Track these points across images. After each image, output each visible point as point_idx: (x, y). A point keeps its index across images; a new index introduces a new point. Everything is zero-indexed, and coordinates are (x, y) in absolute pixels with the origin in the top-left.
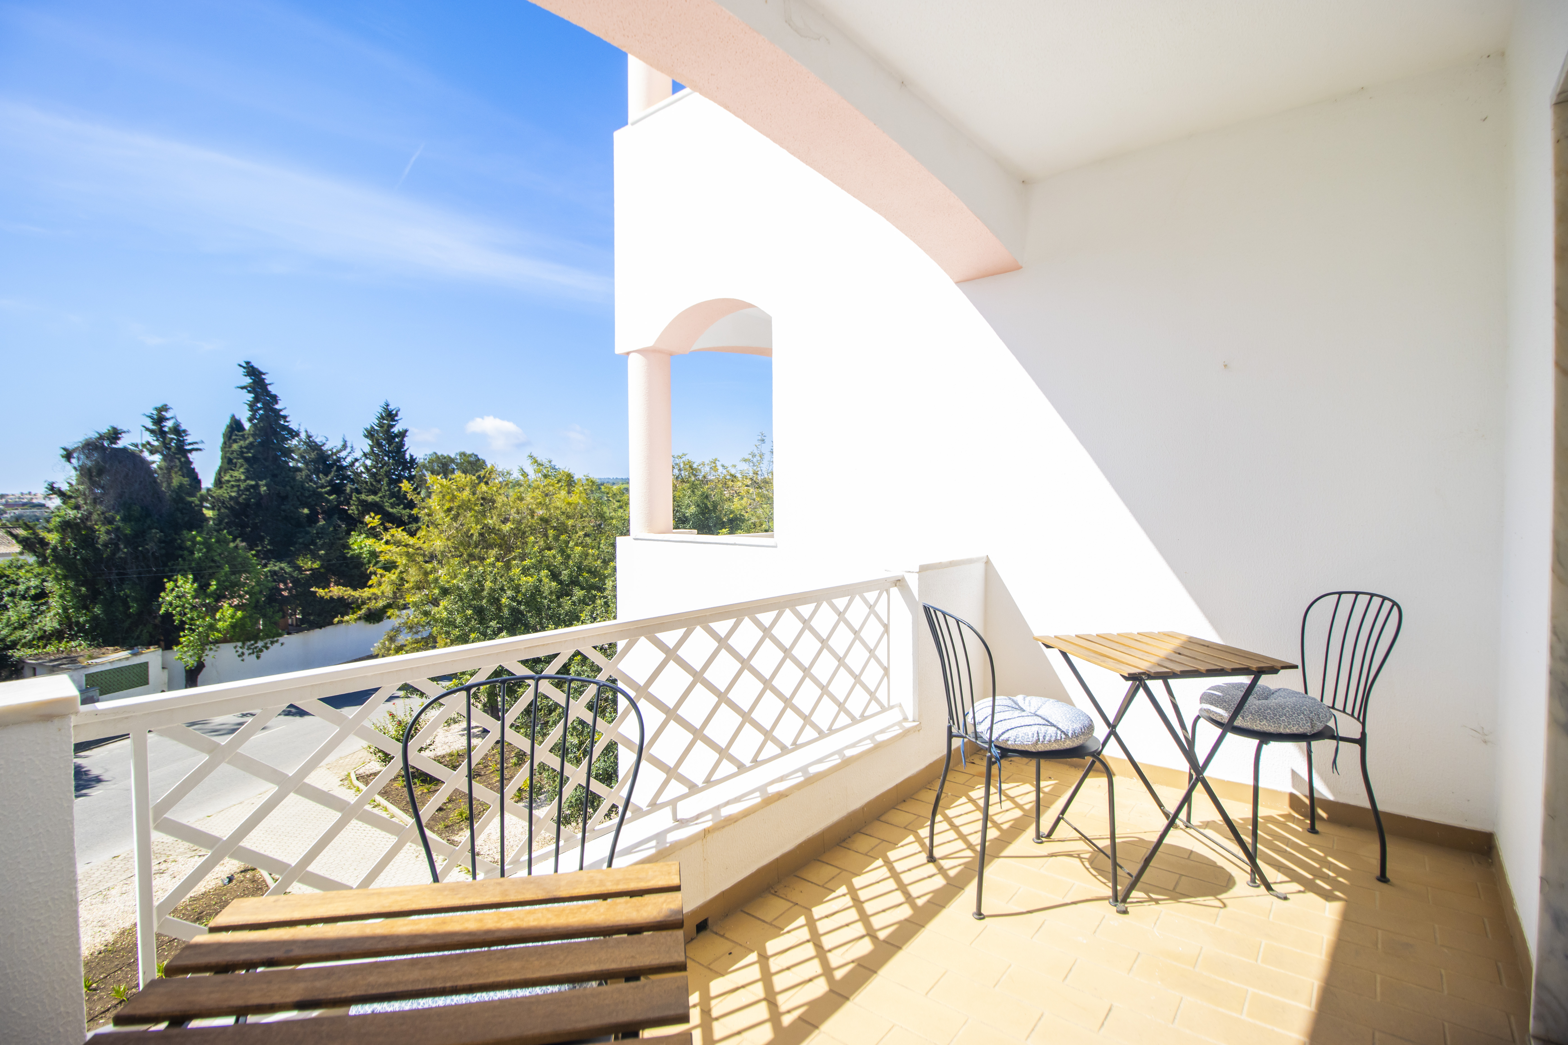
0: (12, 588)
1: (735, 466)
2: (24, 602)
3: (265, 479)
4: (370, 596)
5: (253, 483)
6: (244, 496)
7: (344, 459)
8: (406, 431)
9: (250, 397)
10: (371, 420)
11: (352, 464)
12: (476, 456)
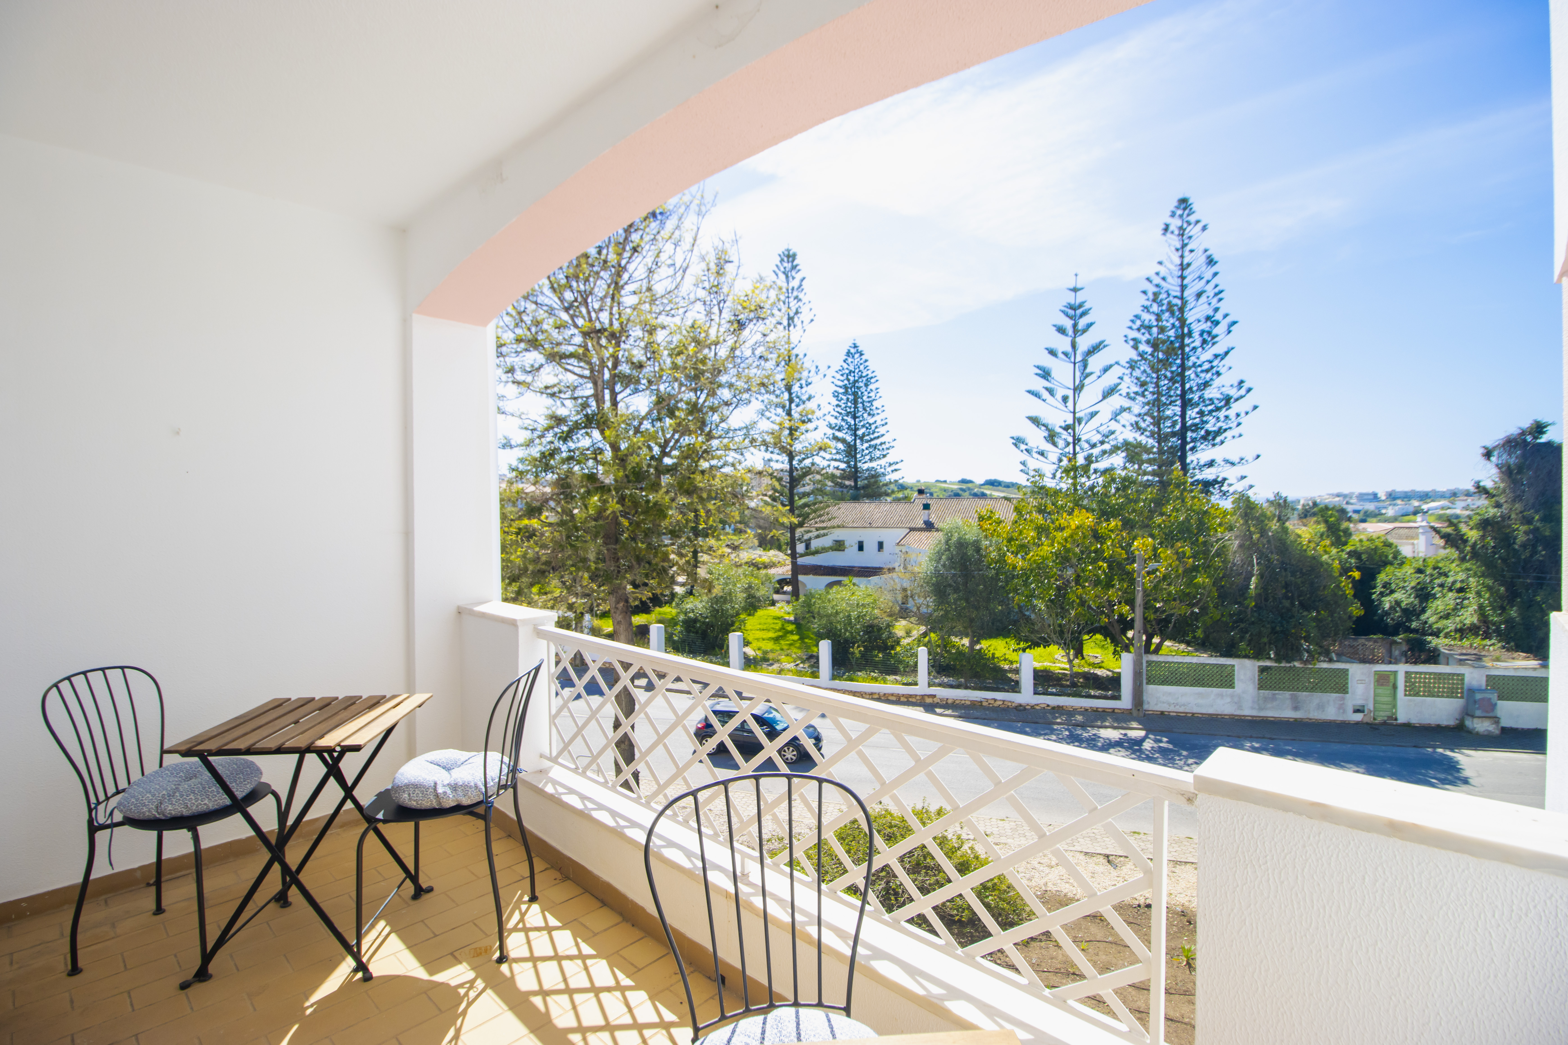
0: (1442, 579)
2: (1450, 594)
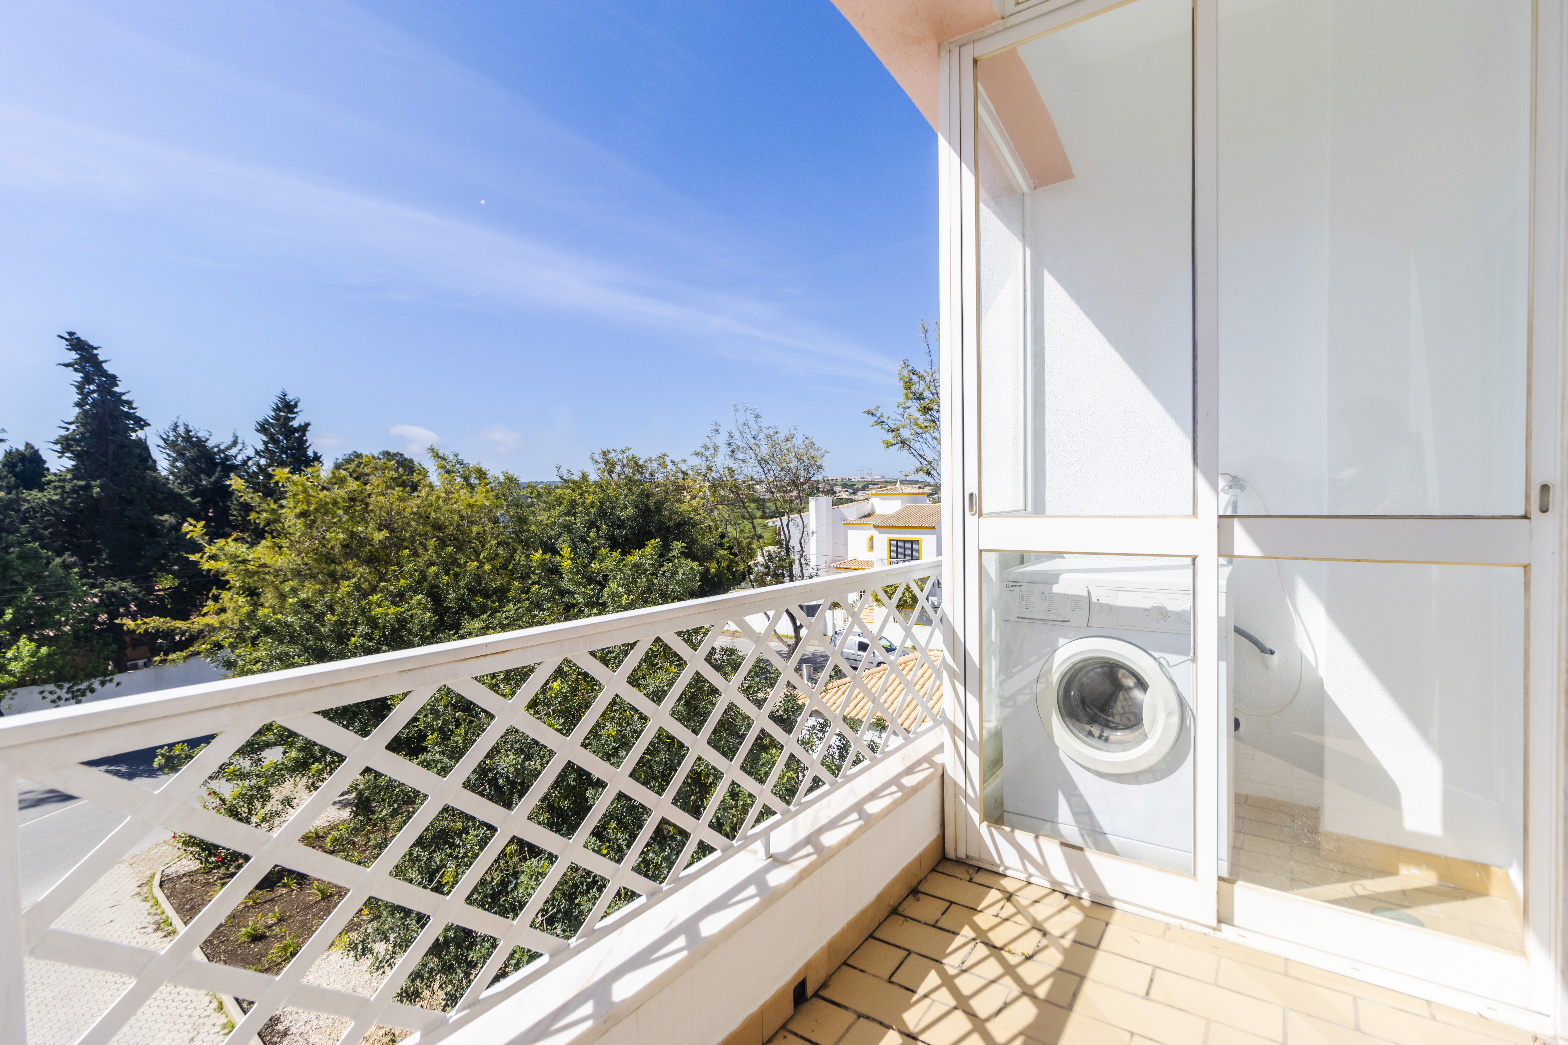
1: (684, 461)
3: (100, 478)
4: (201, 627)
5: (82, 483)
6: (69, 500)
7: (235, 457)
8: (308, 425)
9: (78, 376)
10: (266, 412)
11: (245, 462)
12: (402, 455)
